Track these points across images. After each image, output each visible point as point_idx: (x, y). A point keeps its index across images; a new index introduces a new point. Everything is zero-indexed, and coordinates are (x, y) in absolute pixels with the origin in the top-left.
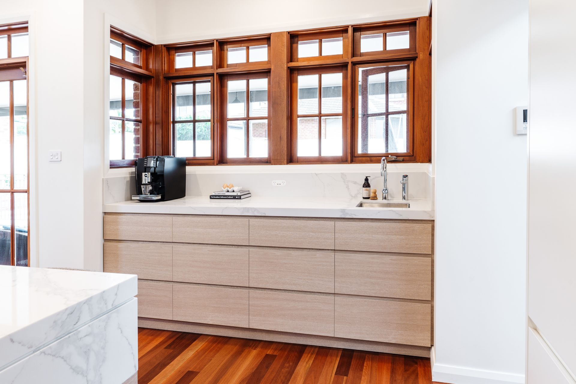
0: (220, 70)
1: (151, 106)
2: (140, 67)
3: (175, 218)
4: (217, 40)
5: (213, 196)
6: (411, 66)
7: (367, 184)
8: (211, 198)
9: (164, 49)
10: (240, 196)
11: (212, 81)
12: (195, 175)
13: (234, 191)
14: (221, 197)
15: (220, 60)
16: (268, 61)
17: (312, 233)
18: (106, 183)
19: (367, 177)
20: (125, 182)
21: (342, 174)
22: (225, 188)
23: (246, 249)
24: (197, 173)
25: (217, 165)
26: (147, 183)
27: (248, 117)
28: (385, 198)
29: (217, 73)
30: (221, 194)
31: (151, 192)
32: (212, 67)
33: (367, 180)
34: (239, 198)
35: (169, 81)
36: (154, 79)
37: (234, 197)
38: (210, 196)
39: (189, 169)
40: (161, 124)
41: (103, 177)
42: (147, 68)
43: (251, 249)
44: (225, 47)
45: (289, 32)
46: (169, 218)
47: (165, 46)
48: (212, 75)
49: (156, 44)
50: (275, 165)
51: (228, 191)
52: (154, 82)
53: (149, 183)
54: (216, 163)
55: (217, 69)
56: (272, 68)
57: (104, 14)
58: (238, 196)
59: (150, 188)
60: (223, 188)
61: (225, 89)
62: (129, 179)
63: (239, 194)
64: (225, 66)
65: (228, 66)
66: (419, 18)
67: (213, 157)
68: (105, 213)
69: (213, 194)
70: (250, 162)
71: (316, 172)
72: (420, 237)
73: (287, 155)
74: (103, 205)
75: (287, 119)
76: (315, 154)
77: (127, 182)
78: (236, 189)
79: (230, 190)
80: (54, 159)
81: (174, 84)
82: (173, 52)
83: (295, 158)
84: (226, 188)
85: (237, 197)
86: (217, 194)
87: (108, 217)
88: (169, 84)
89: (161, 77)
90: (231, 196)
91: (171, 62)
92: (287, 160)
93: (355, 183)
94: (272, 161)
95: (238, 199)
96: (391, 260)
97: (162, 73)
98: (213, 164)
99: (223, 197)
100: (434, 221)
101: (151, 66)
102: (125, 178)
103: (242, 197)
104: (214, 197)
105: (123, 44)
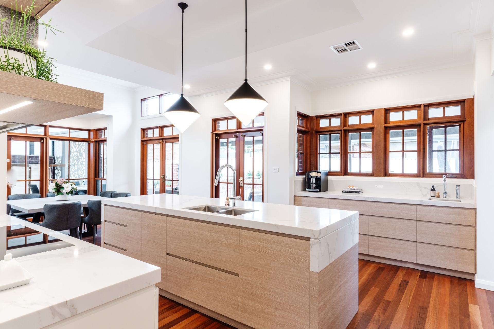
0: (345, 128)
1: (308, 145)
2: (304, 127)
3: (330, 200)
4: (344, 113)
5: (344, 191)
6: (462, 125)
7: (433, 189)
8: (343, 192)
9: (315, 118)
10: (359, 192)
11: (340, 133)
12: (332, 180)
13: (354, 189)
14: (348, 192)
15: (345, 122)
16: (372, 123)
17: (404, 211)
18: (295, 182)
19: (433, 185)
20: (301, 182)
21: (417, 183)
22: (349, 188)
23: (367, 217)
25: (343, 176)
26: (313, 183)
27: (360, 152)
28: (445, 197)
29: (344, 130)
30: (348, 190)
31: (315, 188)
32: (340, 126)
33: (433, 187)
34: (359, 193)
37: (356, 192)
38: (343, 191)
39: (330, 177)
40: (313, 155)
41: (294, 180)
42: (306, 128)
43: (370, 217)
44: (348, 116)
45: (385, 109)
46: (327, 200)
47: (315, 116)
48: (341, 130)
49: (311, 115)
50: (376, 177)
51: (351, 189)
52: (310, 134)
53: (314, 183)
54: (343, 175)
56: (375, 127)
57: (295, 107)
58: (358, 192)
59: (315, 186)
61: (347, 137)
62: (302, 181)
63: (358, 191)
64: (348, 126)
65: (349, 126)
66: (467, 99)
67: (341, 171)
68: (295, 196)
70: (362, 175)
71: (402, 182)
72: (468, 217)
73: (384, 172)
74: (294, 192)
75: (384, 153)
76: (400, 172)
77: (302, 182)
78: (355, 188)
80: (275, 171)
81: (319, 135)
82: (319, 119)
83: (387, 174)
86: (346, 190)
87: (297, 198)
88: (317, 135)
89: (314, 132)
90: (354, 192)
91: (318, 124)
92: (384, 175)
93: (425, 188)
94: (375, 175)
95: (358, 193)
96: (450, 227)
97: (314, 130)
98: (341, 175)
100: (476, 209)
101: (309, 126)
102: (301, 180)
103: (360, 192)
105: (298, 118)
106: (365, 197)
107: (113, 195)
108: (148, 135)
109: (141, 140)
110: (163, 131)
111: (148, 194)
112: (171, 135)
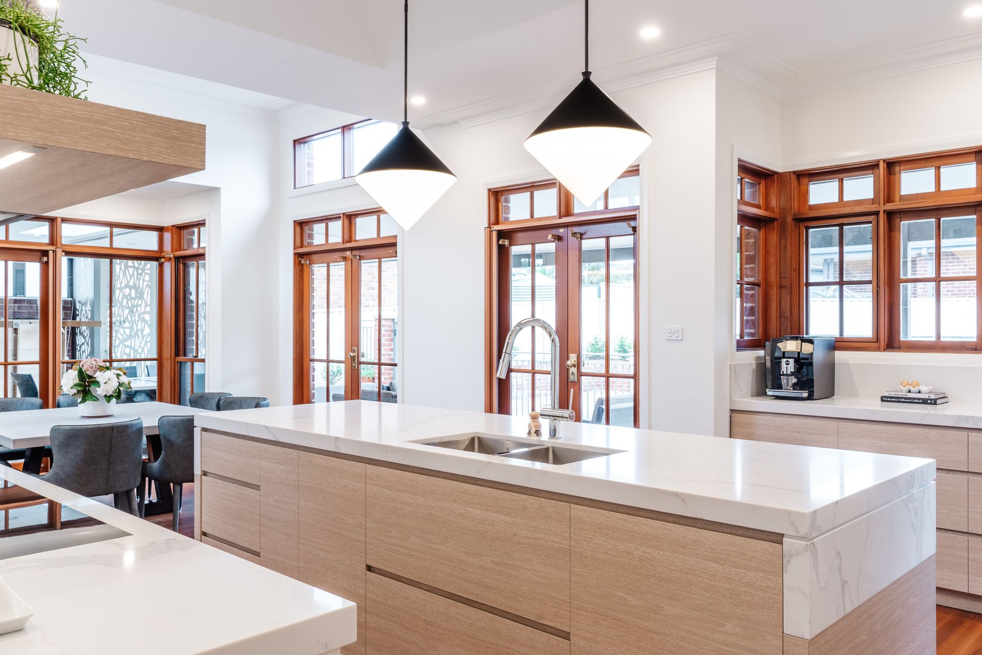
0: (890, 207)
1: (772, 260)
2: (758, 207)
3: (841, 423)
4: (884, 161)
5: (886, 397)
8: (882, 400)
9: (794, 177)
10: (935, 400)
11: (874, 222)
12: (847, 365)
13: (919, 392)
14: (901, 400)
15: (888, 189)
16: (977, 187)
18: (734, 369)
20: (751, 370)
22: (904, 387)
23: (964, 477)
24: (850, 362)
25: (884, 350)
26: (789, 373)
27: (939, 277)
29: (884, 211)
30: (900, 394)
31: (794, 386)
32: (873, 201)
34: (934, 402)
35: (801, 225)
36: (777, 223)
37: (925, 402)
38: (882, 398)
39: (839, 355)
40: (789, 289)
41: (730, 363)
42: (767, 207)
43: (972, 478)
44: (897, 169)
46: (834, 423)
47: (794, 172)
48: (877, 213)
49: (780, 171)
51: (909, 391)
52: (777, 225)
53: (792, 374)
54: (882, 348)
55: (884, 204)
58: (931, 400)
59: (794, 380)
60: (901, 387)
61: (897, 233)
62: (754, 367)
63: (933, 397)
64: (897, 198)
65: (902, 198)
67: (875, 338)
68: (732, 411)
69: (887, 394)
70: (944, 348)
74: (731, 399)
77: (753, 370)
78: (923, 388)
79: (912, 389)
80: (674, 337)
81: (807, 228)
82: (804, 180)
84: (907, 387)
85: (929, 401)
86: (892, 394)
87: (737, 417)
88: (801, 228)
89: (789, 220)
90: (919, 399)
91: (805, 195)
95: (931, 404)
97: (791, 213)
98: (878, 349)
99: (904, 400)
101: (773, 203)
102: (751, 364)
103: (938, 402)
104: (888, 399)
105: (742, 179)
106: (954, 416)
107: (223, 403)
108: (313, 239)
109: (295, 254)
110: (353, 227)
111: (314, 402)
112: (376, 236)
